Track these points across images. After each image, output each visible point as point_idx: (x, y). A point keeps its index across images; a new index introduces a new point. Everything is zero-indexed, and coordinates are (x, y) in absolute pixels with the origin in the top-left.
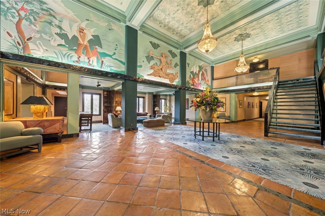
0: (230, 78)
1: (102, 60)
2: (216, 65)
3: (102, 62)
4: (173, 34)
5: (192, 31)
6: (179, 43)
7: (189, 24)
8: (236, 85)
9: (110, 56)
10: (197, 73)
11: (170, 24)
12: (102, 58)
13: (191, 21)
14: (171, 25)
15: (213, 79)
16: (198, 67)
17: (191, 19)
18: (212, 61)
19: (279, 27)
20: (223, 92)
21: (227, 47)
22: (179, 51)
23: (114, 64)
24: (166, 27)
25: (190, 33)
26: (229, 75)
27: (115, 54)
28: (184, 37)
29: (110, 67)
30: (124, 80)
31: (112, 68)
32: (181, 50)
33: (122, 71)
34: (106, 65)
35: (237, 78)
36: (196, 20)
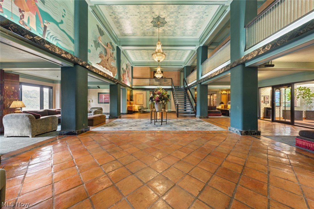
0: (146, 79)
1: (45, 24)
2: (135, 66)
3: (45, 27)
4: (117, 28)
5: (135, 35)
6: (117, 38)
7: (136, 29)
8: (150, 85)
9: (57, 24)
10: (125, 70)
11: (121, 19)
12: (45, 21)
13: (139, 28)
14: (121, 21)
15: (133, 78)
16: (126, 65)
17: (140, 27)
18: (133, 62)
19: (175, 56)
20: (142, 89)
21: (148, 56)
22: (116, 45)
23: (61, 37)
24: (116, 20)
25: (132, 36)
26: (145, 77)
27: (62, 22)
28: (125, 35)
29: (56, 39)
30: (73, 64)
31: (59, 42)
32: (118, 45)
33: (71, 51)
34: (51, 34)
35: (150, 80)
36: (142, 30)
